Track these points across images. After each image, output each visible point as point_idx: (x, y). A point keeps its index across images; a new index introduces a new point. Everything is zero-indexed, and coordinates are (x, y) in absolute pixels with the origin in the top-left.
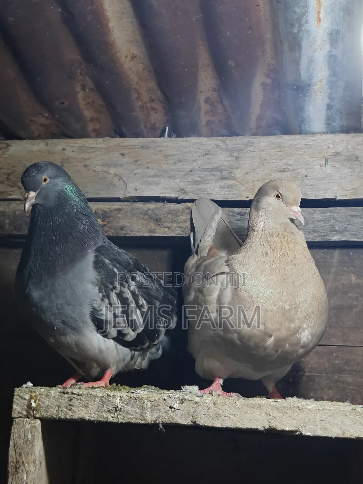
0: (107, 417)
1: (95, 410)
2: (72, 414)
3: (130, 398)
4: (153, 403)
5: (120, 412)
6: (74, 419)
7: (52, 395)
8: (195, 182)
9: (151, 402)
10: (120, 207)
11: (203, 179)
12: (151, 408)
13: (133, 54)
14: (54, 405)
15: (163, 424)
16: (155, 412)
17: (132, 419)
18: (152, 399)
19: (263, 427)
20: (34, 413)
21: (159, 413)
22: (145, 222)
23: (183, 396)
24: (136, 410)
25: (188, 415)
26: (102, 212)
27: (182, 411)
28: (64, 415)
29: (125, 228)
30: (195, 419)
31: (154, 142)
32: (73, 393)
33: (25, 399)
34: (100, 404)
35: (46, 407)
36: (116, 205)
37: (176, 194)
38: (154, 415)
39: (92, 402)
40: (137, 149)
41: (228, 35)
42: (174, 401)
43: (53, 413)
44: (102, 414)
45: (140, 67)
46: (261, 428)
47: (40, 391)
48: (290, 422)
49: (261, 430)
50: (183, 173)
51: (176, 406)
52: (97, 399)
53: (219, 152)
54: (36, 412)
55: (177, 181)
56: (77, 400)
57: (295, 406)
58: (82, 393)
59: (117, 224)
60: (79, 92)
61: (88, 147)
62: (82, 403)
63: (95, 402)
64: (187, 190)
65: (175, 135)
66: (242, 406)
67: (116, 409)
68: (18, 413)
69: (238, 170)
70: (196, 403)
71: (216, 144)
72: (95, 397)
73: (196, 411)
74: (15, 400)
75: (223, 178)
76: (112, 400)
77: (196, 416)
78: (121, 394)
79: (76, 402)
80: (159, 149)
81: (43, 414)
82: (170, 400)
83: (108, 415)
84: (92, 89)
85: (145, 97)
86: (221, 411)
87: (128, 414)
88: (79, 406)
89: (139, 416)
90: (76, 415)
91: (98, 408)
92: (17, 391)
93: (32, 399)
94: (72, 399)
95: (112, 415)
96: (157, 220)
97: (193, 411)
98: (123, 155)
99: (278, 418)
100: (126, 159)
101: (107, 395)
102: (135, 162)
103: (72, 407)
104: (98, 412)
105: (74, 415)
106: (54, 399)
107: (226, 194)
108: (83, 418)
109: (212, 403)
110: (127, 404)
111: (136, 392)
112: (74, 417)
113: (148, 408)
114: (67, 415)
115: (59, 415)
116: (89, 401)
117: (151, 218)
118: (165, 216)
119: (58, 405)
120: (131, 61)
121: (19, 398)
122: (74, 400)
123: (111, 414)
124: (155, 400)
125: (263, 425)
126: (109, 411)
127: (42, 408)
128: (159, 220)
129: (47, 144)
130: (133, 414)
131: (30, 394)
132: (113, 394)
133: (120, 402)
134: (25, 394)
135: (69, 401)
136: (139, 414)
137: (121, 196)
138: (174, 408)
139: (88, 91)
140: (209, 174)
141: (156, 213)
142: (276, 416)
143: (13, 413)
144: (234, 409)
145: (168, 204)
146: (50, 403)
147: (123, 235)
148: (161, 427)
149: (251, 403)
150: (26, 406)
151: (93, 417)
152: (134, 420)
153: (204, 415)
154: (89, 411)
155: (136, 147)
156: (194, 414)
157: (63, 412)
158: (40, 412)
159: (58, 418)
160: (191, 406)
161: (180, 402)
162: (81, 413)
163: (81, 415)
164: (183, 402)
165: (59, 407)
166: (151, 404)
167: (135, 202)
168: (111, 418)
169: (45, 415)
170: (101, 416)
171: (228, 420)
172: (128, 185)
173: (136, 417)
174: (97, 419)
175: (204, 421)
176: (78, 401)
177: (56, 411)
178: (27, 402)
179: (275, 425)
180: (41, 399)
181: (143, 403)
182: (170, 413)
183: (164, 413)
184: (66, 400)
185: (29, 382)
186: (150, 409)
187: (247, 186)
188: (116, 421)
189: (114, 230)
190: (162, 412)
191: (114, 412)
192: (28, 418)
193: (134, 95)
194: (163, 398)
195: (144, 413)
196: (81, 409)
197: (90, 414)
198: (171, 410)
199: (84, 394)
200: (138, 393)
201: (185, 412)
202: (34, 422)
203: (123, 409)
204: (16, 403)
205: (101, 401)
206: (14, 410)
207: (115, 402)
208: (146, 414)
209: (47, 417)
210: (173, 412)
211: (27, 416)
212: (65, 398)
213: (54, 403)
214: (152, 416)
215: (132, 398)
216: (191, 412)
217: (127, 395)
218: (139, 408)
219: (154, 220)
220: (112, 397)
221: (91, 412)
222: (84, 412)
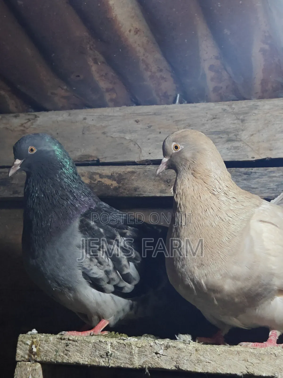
0: (99, 362)
1: (89, 355)
2: (68, 358)
3: (119, 344)
4: (140, 349)
5: (111, 357)
6: (71, 363)
7: (50, 341)
9: (138, 348)
10: (133, 170)
12: (138, 353)
13: (136, 28)
14: (53, 350)
15: (149, 368)
16: (142, 357)
17: (122, 364)
18: (140, 345)
19: (241, 372)
20: (35, 357)
21: (146, 358)
22: (156, 183)
23: (168, 343)
24: (125, 355)
25: (172, 360)
26: (118, 175)
27: (166, 356)
28: (61, 359)
29: (139, 189)
30: (178, 364)
31: (166, 108)
32: (69, 340)
33: (27, 344)
34: (93, 349)
35: (45, 351)
36: (130, 168)
38: (141, 360)
39: (86, 347)
40: (150, 116)
41: (219, 6)
42: (160, 347)
43: (51, 357)
44: (94, 359)
45: (145, 40)
46: (239, 374)
47: (40, 337)
48: (267, 368)
49: (239, 376)
51: (161, 352)
52: (90, 345)
53: (225, 116)
56: (73, 346)
57: (272, 353)
58: (77, 339)
59: (130, 185)
60: (92, 66)
61: (106, 116)
62: (77, 348)
63: (89, 348)
65: (186, 102)
66: (222, 352)
67: (107, 354)
68: (21, 357)
69: (244, 132)
70: (179, 349)
71: (222, 109)
72: (89, 342)
73: (179, 357)
74: (18, 345)
75: (229, 140)
76: (104, 346)
77: (179, 362)
78: (112, 341)
79: (72, 347)
80: (170, 115)
81: (42, 358)
82: (156, 347)
83: (100, 360)
84: (103, 63)
85: (154, 68)
86: (203, 357)
87: (117, 358)
88: (74, 351)
89: (127, 361)
90: (71, 359)
91: (92, 353)
92: (21, 337)
93: (33, 344)
94: (68, 344)
96: (167, 181)
97: (176, 357)
98: (137, 122)
99: (256, 364)
100: (140, 126)
102: (148, 128)
103: (68, 352)
105: (70, 359)
106: (53, 344)
107: (233, 155)
108: (78, 362)
109: (194, 349)
110: (117, 349)
111: (127, 339)
112: (70, 361)
113: (136, 353)
114: (64, 359)
115: (57, 359)
116: (83, 347)
117: (161, 179)
119: (55, 350)
120: (135, 34)
121: (22, 343)
122: (70, 345)
123: (103, 359)
124: (142, 346)
125: (241, 371)
126: (101, 356)
127: (42, 353)
128: (169, 181)
129: (70, 115)
130: (123, 359)
131: (31, 339)
132: (105, 341)
133: (110, 348)
134: (27, 339)
135: (66, 347)
136: (127, 359)
137: (136, 160)
138: (159, 354)
139: (100, 64)
140: (216, 137)
141: (166, 175)
142: (254, 362)
143: (16, 357)
144: (214, 356)
146: (49, 349)
147: (136, 196)
148: (147, 371)
149: (230, 350)
150: (28, 351)
151: (86, 362)
152: (123, 364)
153: (186, 360)
154: (83, 356)
155: (149, 114)
156: (177, 359)
157: (61, 357)
158: (40, 356)
159: (55, 362)
160: (175, 352)
161: (164, 348)
162: (76, 358)
163: (76, 359)
164: (167, 348)
165: (57, 351)
166: (138, 349)
167: (148, 165)
168: (102, 363)
169: (44, 359)
170: (94, 360)
171: (209, 366)
172: (142, 150)
173: (125, 362)
174: (90, 364)
175: (187, 366)
176: (74, 347)
177: (54, 356)
178: (29, 347)
179: (252, 370)
180: (41, 344)
181: (132, 349)
182: (156, 358)
184: (63, 345)
185: (34, 330)
186: (138, 355)
187: (252, 147)
188: (107, 365)
189: (128, 191)
190: (149, 358)
191: (106, 357)
192: (30, 362)
193: (142, 66)
194: (150, 344)
195: (132, 358)
196: (76, 354)
197: (84, 358)
198: (156, 356)
199: (79, 340)
200: (129, 340)
201: (169, 357)
202: (35, 365)
203: (113, 355)
204: (19, 348)
205: (94, 346)
206: (18, 354)
207: (106, 348)
208: (134, 359)
209: (47, 361)
210: (158, 357)
211: (29, 359)
212: (62, 344)
213: (53, 349)
214: (139, 361)
215: (122, 344)
216: (175, 358)
217: (117, 341)
218: (128, 353)
219: (164, 181)
220: (104, 343)
221: (85, 357)
222: (78, 357)
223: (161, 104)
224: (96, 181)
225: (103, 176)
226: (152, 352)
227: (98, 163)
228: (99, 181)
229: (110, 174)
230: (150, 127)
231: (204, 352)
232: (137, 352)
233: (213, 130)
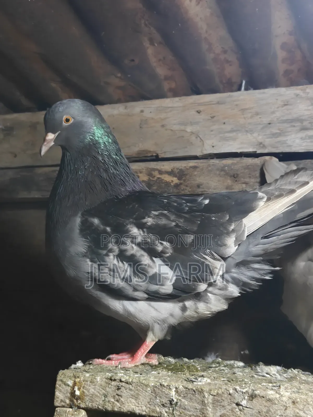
0: (161, 412)
1: (147, 403)
2: (120, 406)
3: (187, 389)
4: (215, 397)
5: (176, 406)
6: (123, 412)
7: (97, 382)
8: (274, 135)
9: (213, 397)
10: (196, 164)
11: (282, 131)
12: (213, 404)
14: (100, 394)
16: (218, 409)
18: (215, 392)
20: (78, 403)
21: (223, 410)
22: (221, 179)
23: (253, 391)
24: (195, 405)
25: (260, 415)
26: (178, 170)
27: (251, 409)
28: (111, 407)
29: (202, 185)
31: (230, 96)
32: (121, 381)
33: (68, 385)
34: (152, 395)
35: (91, 396)
36: (192, 163)
37: (254, 148)
38: (216, 412)
39: (143, 392)
40: (213, 106)
42: (242, 396)
43: (98, 403)
44: (154, 408)
45: (208, 12)
47: (85, 376)
50: (261, 126)
51: (244, 403)
52: (149, 389)
53: (298, 102)
54: (80, 401)
55: (255, 135)
56: (126, 389)
58: (132, 381)
59: (192, 182)
60: (147, 48)
61: (165, 107)
62: (131, 393)
63: (146, 393)
64: (266, 144)
65: (252, 89)
67: (171, 401)
68: (61, 402)
70: (269, 400)
71: (295, 94)
72: (147, 386)
73: (270, 410)
74: (57, 386)
75: (304, 129)
76: (167, 391)
78: (177, 384)
79: (125, 391)
80: (235, 103)
81: (87, 404)
82: (236, 395)
83: (162, 410)
84: (161, 43)
85: (218, 49)
86: (302, 412)
88: (128, 396)
89: (198, 414)
90: (125, 407)
91: (150, 400)
92: (60, 375)
93: (76, 386)
94: (120, 387)
95: (167, 410)
97: (265, 411)
98: (199, 113)
100: (202, 116)
101: (161, 385)
102: (211, 118)
103: (120, 397)
104: (150, 405)
105: (123, 407)
106: (100, 386)
107: (307, 146)
108: (133, 412)
109: (290, 401)
110: (185, 397)
111: (196, 381)
112: (122, 410)
113: (209, 403)
114: (115, 406)
115: (106, 406)
116: (139, 392)
117: (227, 174)
118: (242, 171)
119: (104, 394)
120: (197, 5)
121: (62, 383)
122: (123, 389)
123: (166, 408)
124: (218, 394)
126: (163, 405)
127: (87, 398)
128: (235, 176)
129: (126, 108)
130: (192, 409)
131: (73, 379)
132: (167, 384)
133: (175, 395)
134: (68, 379)
135: (117, 390)
136: (198, 411)
137: (199, 154)
138: (242, 406)
139: (156, 45)
140: (288, 125)
141: (233, 169)
143: (55, 401)
145: (245, 158)
146: (95, 392)
150: (70, 394)
151: (144, 411)
154: (140, 403)
155: (212, 103)
156: (267, 414)
157: (110, 403)
158: (84, 401)
159: (104, 410)
160: (263, 404)
161: (249, 398)
162: (130, 405)
163: (130, 408)
164: (253, 398)
165: (106, 396)
167: (213, 158)
168: (165, 413)
169: (90, 406)
170: (153, 410)
172: (205, 143)
173: (195, 414)
174: (149, 414)
176: (127, 391)
177: (102, 401)
178: (71, 389)
180: (85, 386)
181: (204, 397)
182: (237, 412)
183: (230, 411)
184: (114, 388)
185: (80, 361)
189: (190, 188)
190: (227, 410)
191: (169, 406)
192: (71, 407)
193: (205, 46)
194: (228, 392)
195: (204, 410)
196: (131, 401)
197: (141, 407)
198: (238, 408)
199: (134, 382)
200: (199, 381)
201: (256, 411)
202: (78, 413)
203: (179, 404)
204: (58, 390)
205: (154, 391)
206: (57, 397)
207: (169, 394)
208: (207, 411)
209: (93, 408)
210: (240, 410)
211: (70, 405)
212: (112, 387)
213: (100, 392)
214: (214, 414)
215: (190, 390)
216: (263, 412)
217: (184, 385)
218: (199, 402)
219: (231, 176)
220: (166, 388)
221: (142, 405)
222: (133, 404)
223: (224, 92)
224: (156, 178)
225: (162, 172)
226: (232, 402)
227: (157, 159)
228: (159, 178)
229: (170, 170)
230: (213, 117)
231: (304, 406)
232: (211, 402)
233: (285, 118)
